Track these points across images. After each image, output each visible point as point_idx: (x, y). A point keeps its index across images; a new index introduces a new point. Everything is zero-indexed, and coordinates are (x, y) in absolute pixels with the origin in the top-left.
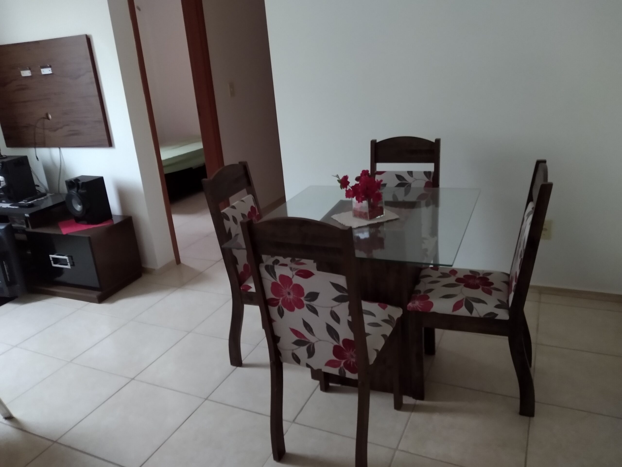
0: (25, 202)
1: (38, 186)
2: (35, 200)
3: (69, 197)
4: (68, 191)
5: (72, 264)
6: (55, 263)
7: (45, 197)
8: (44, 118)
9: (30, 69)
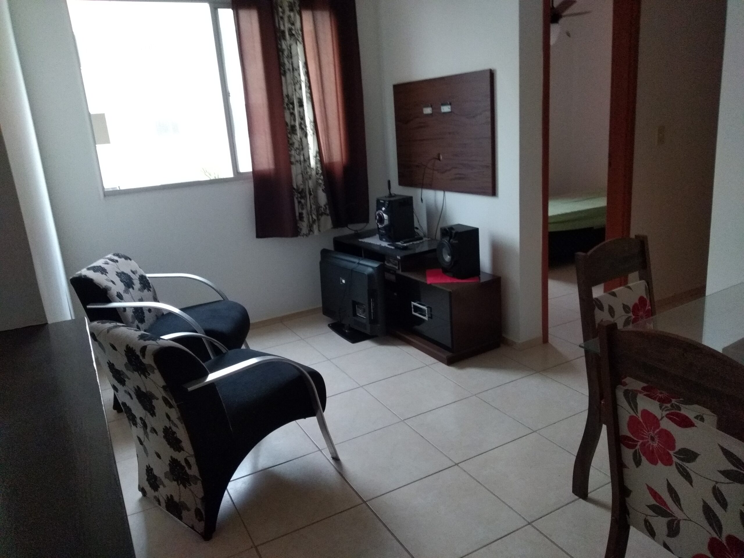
0: (401, 243)
1: (417, 228)
2: (411, 243)
3: (441, 245)
4: (441, 239)
5: (430, 316)
6: (415, 311)
7: (421, 241)
8: (436, 159)
9: (431, 106)
